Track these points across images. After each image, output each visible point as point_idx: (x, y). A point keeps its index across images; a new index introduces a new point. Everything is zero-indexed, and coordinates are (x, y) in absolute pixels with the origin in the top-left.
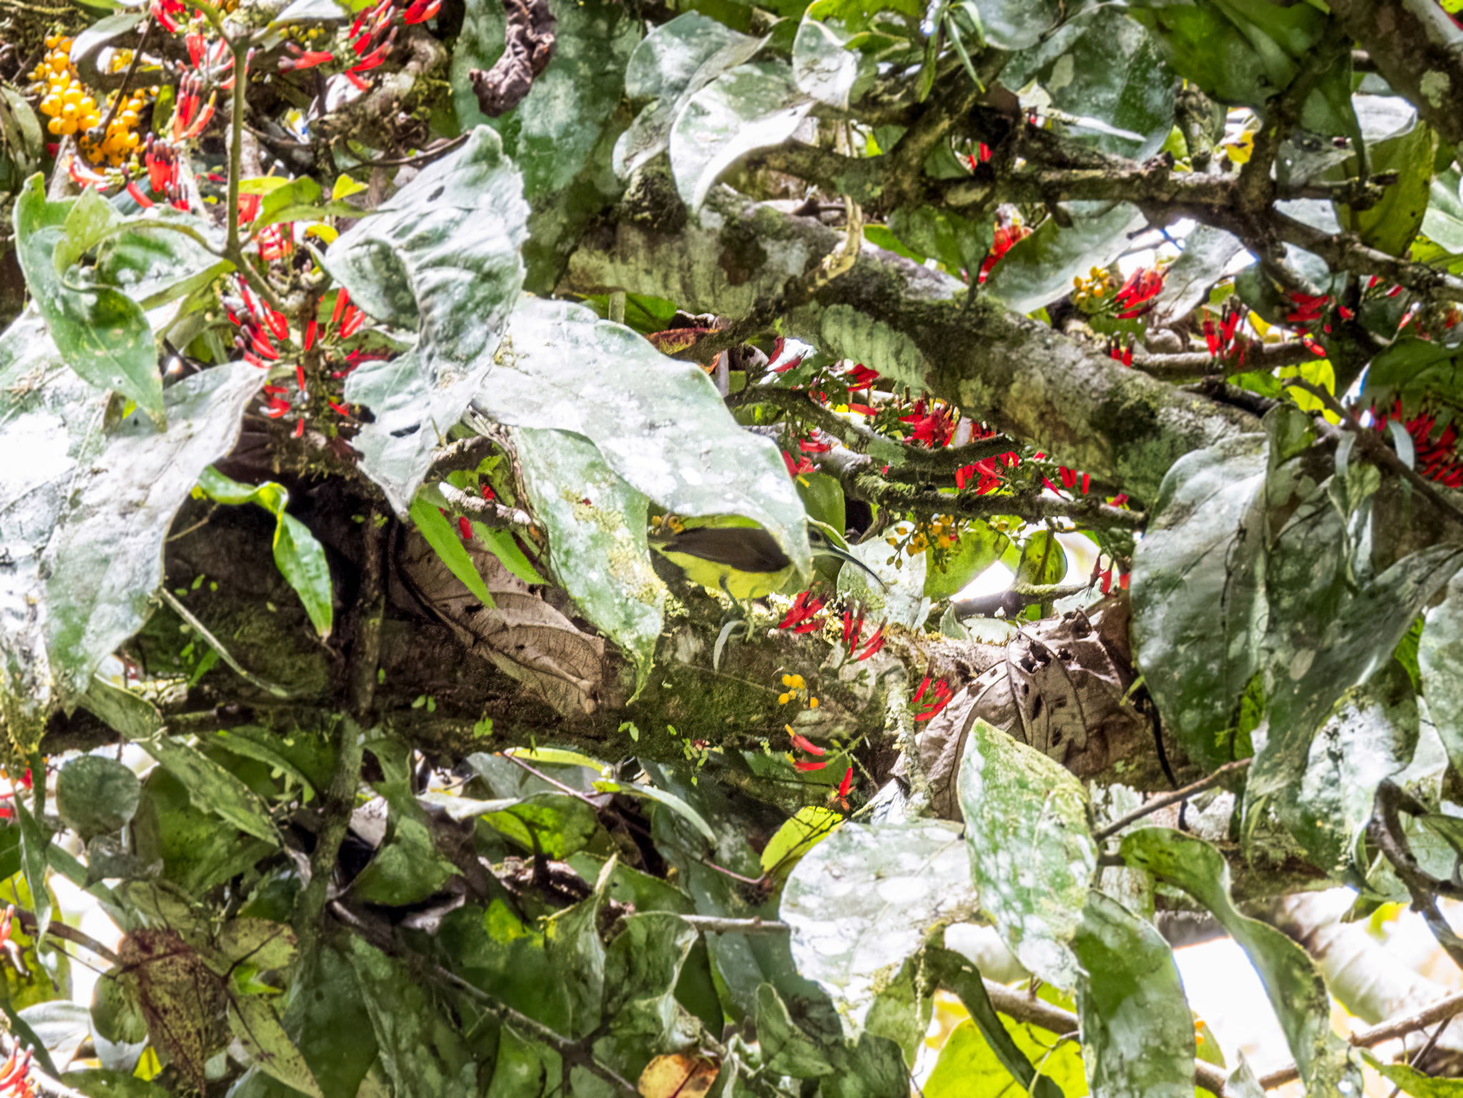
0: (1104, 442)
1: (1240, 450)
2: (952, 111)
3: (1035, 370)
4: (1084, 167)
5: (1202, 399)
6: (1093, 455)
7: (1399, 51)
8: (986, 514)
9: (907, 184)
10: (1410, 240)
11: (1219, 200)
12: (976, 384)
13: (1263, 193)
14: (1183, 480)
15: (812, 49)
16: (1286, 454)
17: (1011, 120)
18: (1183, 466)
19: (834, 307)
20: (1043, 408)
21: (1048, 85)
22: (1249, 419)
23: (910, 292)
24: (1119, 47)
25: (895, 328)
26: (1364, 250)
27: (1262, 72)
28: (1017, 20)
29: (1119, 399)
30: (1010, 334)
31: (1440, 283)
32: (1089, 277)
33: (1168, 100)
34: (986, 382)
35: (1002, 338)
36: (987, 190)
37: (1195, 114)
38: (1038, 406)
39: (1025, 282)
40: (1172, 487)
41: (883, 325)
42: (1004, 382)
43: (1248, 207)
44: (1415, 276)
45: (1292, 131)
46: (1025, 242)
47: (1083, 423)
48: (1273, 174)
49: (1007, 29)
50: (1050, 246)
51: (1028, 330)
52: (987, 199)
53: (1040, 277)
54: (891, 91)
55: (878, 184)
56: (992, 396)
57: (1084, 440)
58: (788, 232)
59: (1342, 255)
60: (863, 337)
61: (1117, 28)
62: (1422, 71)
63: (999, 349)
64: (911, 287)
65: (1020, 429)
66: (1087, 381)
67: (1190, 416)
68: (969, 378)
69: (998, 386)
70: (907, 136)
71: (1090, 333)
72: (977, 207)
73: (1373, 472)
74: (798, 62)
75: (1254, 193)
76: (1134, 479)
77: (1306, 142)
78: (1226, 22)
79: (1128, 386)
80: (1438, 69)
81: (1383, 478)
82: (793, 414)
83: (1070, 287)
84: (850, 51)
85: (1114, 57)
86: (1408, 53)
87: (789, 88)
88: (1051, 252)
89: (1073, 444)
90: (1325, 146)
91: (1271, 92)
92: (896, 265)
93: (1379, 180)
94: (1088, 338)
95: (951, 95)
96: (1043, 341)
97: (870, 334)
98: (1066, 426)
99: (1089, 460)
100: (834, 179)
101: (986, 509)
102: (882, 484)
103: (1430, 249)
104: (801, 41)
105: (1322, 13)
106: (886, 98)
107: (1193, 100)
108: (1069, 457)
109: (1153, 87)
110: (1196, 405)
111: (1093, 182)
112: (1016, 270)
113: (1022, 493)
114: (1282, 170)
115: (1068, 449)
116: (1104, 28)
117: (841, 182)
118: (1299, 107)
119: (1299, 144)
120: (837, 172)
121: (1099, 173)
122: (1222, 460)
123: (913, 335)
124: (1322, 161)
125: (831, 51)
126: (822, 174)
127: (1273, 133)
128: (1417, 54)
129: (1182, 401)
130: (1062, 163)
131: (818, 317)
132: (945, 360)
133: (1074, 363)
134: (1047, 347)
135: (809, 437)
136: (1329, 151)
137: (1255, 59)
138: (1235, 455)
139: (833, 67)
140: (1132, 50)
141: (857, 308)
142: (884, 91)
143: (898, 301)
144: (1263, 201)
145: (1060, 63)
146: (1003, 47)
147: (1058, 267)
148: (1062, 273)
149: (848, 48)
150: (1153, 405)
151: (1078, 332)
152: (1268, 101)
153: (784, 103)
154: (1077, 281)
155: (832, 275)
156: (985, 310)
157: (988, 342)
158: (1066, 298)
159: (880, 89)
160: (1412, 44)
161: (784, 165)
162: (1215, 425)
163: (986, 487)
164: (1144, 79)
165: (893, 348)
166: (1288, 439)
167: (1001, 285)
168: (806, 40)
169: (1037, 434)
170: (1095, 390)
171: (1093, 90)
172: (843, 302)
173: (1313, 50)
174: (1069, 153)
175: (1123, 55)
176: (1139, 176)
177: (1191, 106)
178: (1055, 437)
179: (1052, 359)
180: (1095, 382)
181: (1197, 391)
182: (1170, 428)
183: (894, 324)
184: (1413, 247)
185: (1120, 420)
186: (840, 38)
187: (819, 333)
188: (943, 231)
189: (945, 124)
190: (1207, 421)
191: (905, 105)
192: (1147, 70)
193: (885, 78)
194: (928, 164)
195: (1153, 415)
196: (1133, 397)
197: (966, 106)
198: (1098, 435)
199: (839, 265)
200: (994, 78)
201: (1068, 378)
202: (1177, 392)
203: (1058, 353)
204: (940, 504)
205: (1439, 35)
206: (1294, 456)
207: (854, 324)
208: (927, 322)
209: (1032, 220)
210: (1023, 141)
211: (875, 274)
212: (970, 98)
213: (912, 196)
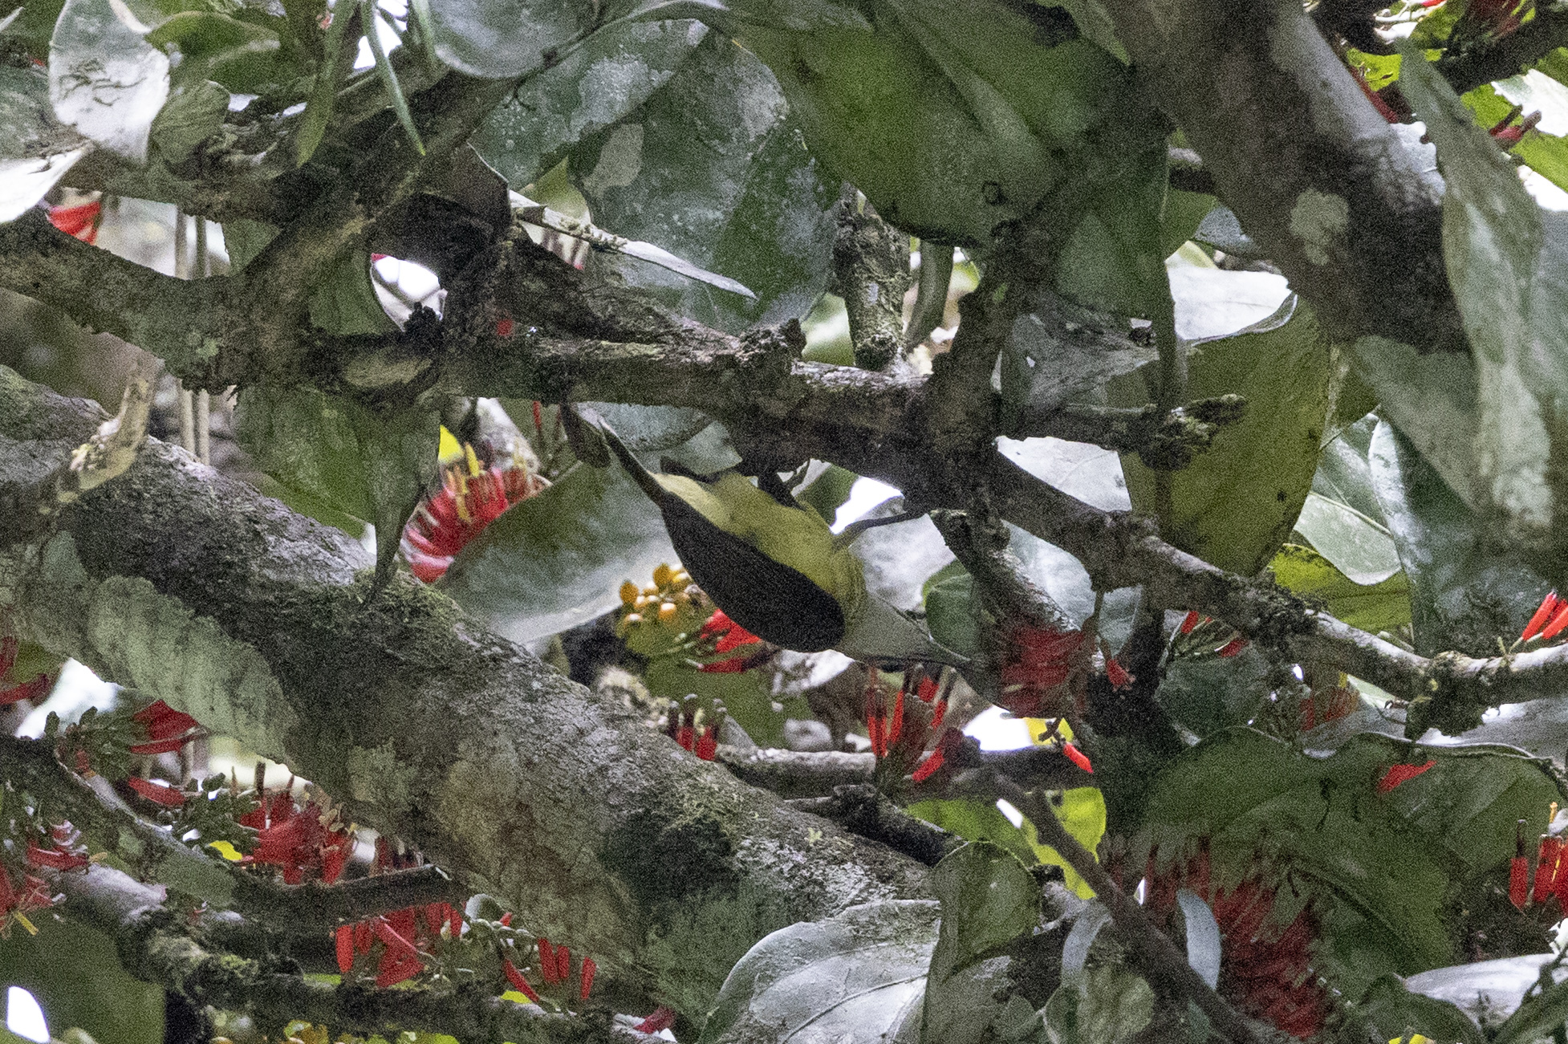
0: (624, 894)
1: (887, 931)
2: (372, 199)
3: (502, 740)
4: (626, 336)
5: (828, 825)
6: (601, 919)
7: (1254, 145)
8: (390, 1026)
9: (269, 340)
10: (1271, 548)
11: (886, 423)
12: (382, 758)
13: (972, 415)
14: (768, 979)
15: (90, 40)
16: (977, 946)
17: (489, 230)
18: (770, 950)
19: (116, 580)
20: (510, 816)
21: (588, 183)
22: (915, 874)
23: (270, 564)
24: (739, 121)
25: (234, 633)
26: (1165, 548)
27: (993, 174)
28: (504, 21)
29: (662, 811)
30: (459, 665)
31: (1308, 626)
32: (651, 585)
33: (822, 233)
34: (403, 755)
35: (444, 670)
36: (427, 364)
37: (873, 263)
38: (500, 811)
39: (527, 586)
40: (744, 991)
41: (210, 623)
42: (439, 761)
43: (941, 443)
44: (1259, 609)
45: (1041, 297)
46: (533, 502)
47: (588, 854)
48: (996, 381)
49: (484, 38)
50: (582, 517)
51: (494, 659)
52: (422, 381)
53: (556, 577)
54: (249, 147)
55: (212, 333)
56: (412, 784)
57: (587, 886)
58: (40, 424)
59: (1121, 555)
60: (167, 646)
61: (737, 81)
62: (1296, 189)
63: (434, 691)
64: (273, 553)
65: (461, 854)
66: (603, 770)
67: (800, 858)
68: (369, 745)
69: (426, 764)
70: (277, 244)
71: (642, 694)
72: (403, 395)
73: (1140, 990)
74: (57, 65)
75: (955, 414)
76: (677, 973)
77: (1070, 326)
78: (929, 68)
79: (683, 787)
80: (1330, 186)
81: (1161, 1004)
82: (20, 788)
83: (614, 602)
84: (161, 47)
85: (725, 139)
86: (1274, 149)
87: (44, 117)
88: (584, 530)
89: (564, 893)
90: (1108, 338)
91: (1005, 214)
92: (249, 508)
93: (1205, 412)
94: (639, 704)
95: (370, 168)
96: (525, 684)
97: (182, 641)
98: (551, 855)
99: (593, 927)
100: (127, 315)
101: (392, 1017)
102: (197, 954)
103: (1314, 570)
104: (69, 20)
105: (1118, 64)
106: (237, 157)
107: (872, 235)
108: (553, 919)
109: (798, 204)
110: (814, 836)
111: (639, 366)
112: (507, 560)
113: (463, 989)
114: (1012, 373)
115: (551, 901)
116: (710, 78)
117: (140, 322)
118: (1054, 249)
119: (1055, 329)
120: (131, 302)
121: (652, 350)
122: (847, 947)
123: (267, 647)
124: (1100, 364)
125: (125, 46)
126: (104, 304)
127: (998, 296)
128: (1291, 154)
129: (787, 827)
130: (582, 326)
131: (83, 597)
132: (326, 706)
133: (581, 733)
134: (531, 698)
135: (47, 839)
136: (1116, 348)
137: (979, 147)
138: (877, 938)
139: (126, 80)
140: (762, 129)
141: (161, 586)
142: (235, 145)
143: (243, 580)
144: (970, 433)
145: (615, 139)
146: (468, 69)
147: (595, 561)
148: (601, 573)
149: (156, 41)
150: (728, 828)
151: (618, 691)
152: (995, 233)
153: (29, 146)
154: (628, 590)
155: (87, 484)
156: (415, 612)
157: (414, 677)
158: (602, 621)
159: (231, 138)
160: (1282, 133)
161: (29, 280)
162: (848, 880)
163: (393, 972)
164: (782, 188)
165: (225, 673)
166: (982, 914)
167: (476, 585)
168: (80, 21)
169: (495, 865)
170: (616, 788)
171: (678, 198)
172: (137, 571)
173: (1091, 134)
174: (598, 308)
175: (744, 134)
176: (731, 361)
177: (866, 246)
178: (529, 878)
179: (538, 720)
180: (618, 772)
181: (819, 811)
182: (757, 877)
183: (231, 623)
184: (1278, 565)
185: (659, 851)
186: (143, 20)
187: (82, 630)
188: (338, 443)
189: (356, 226)
190: (833, 871)
191: (274, 174)
192: (788, 170)
193: (242, 119)
194: (318, 304)
195: (727, 849)
196: (692, 810)
197: (401, 192)
198: (613, 880)
199: (102, 465)
200: (460, 141)
201: (564, 762)
202: (783, 810)
203: (551, 710)
204: (304, 1003)
205: (1339, 120)
206: (994, 951)
207: (153, 618)
208: (300, 626)
209: (554, 463)
210: (509, 274)
211: (206, 521)
212: (410, 177)
213: (277, 364)
